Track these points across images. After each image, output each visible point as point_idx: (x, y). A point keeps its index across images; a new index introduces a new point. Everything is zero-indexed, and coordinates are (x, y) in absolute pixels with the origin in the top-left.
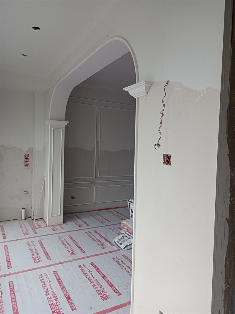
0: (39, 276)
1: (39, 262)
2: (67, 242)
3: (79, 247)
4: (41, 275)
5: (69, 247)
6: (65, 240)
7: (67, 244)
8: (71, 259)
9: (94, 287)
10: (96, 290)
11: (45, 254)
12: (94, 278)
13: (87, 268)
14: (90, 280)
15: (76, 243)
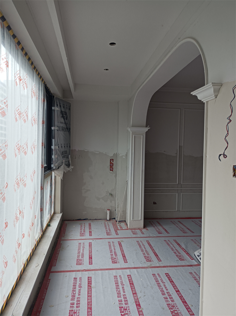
0: (114, 276)
1: (116, 263)
2: (145, 248)
3: (156, 255)
4: (116, 276)
5: (146, 253)
6: (143, 245)
7: (144, 250)
8: (146, 266)
9: (166, 300)
10: (168, 303)
11: (123, 256)
12: (167, 290)
13: (161, 278)
14: (162, 291)
15: (153, 250)
